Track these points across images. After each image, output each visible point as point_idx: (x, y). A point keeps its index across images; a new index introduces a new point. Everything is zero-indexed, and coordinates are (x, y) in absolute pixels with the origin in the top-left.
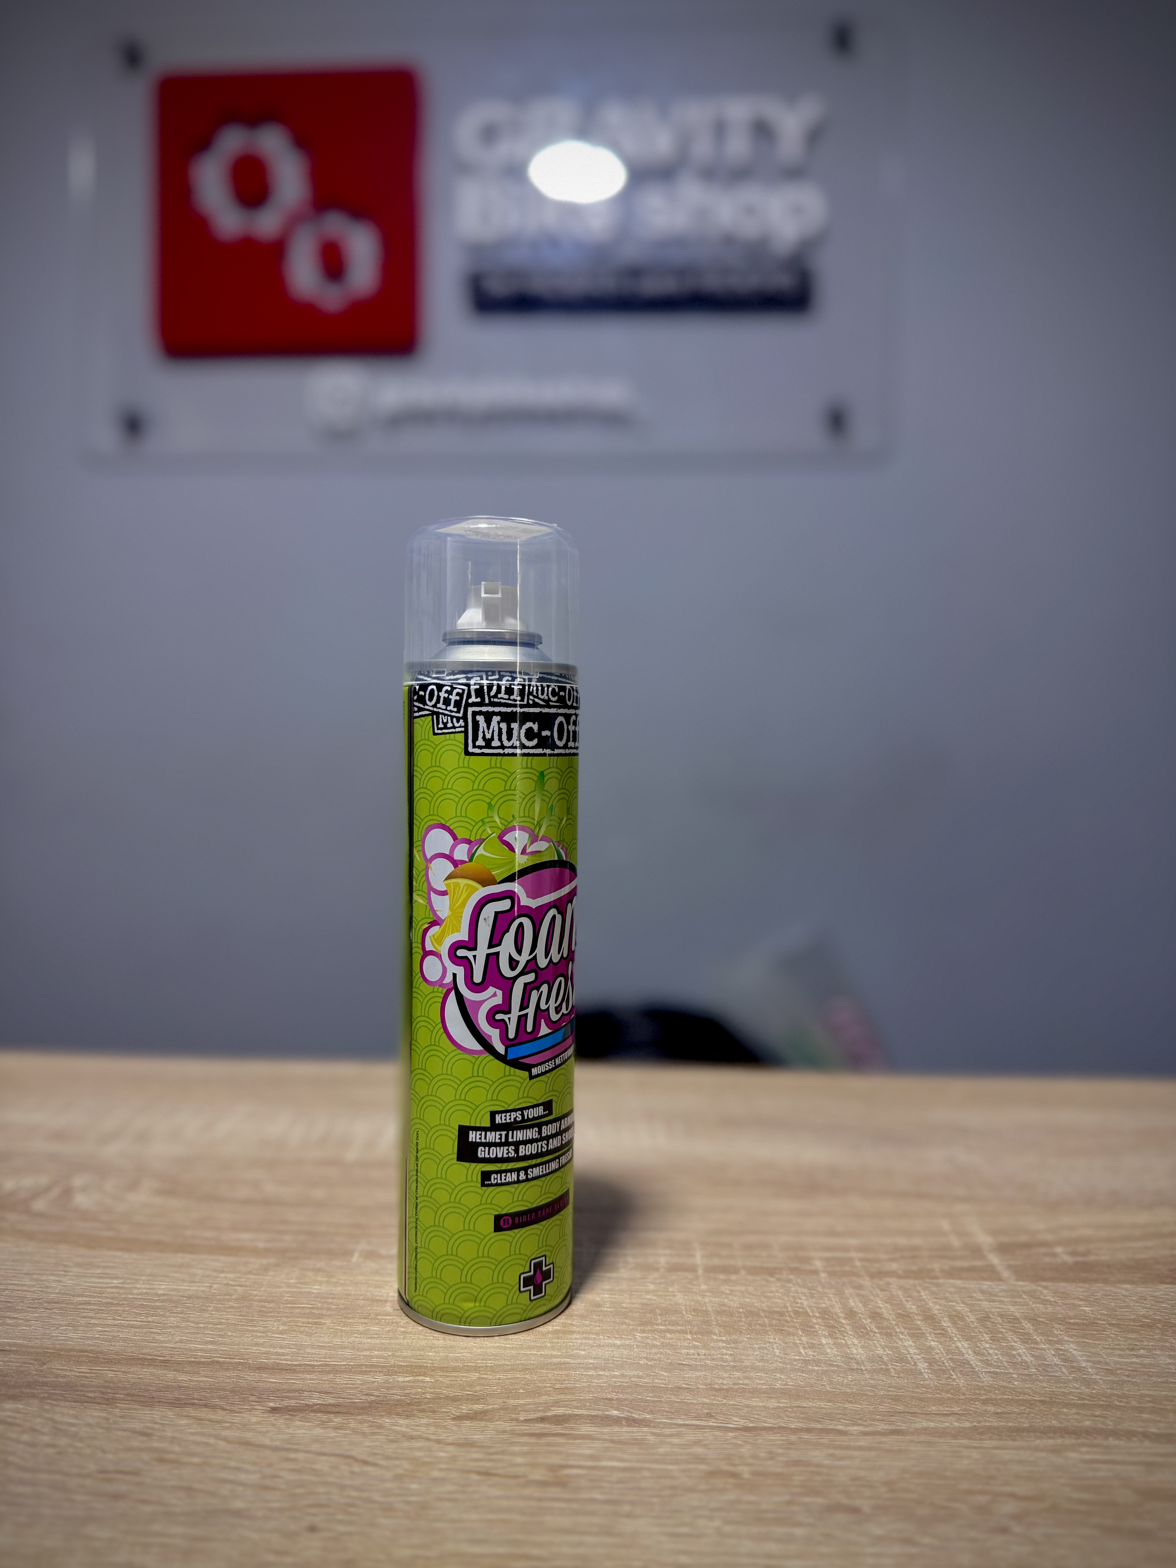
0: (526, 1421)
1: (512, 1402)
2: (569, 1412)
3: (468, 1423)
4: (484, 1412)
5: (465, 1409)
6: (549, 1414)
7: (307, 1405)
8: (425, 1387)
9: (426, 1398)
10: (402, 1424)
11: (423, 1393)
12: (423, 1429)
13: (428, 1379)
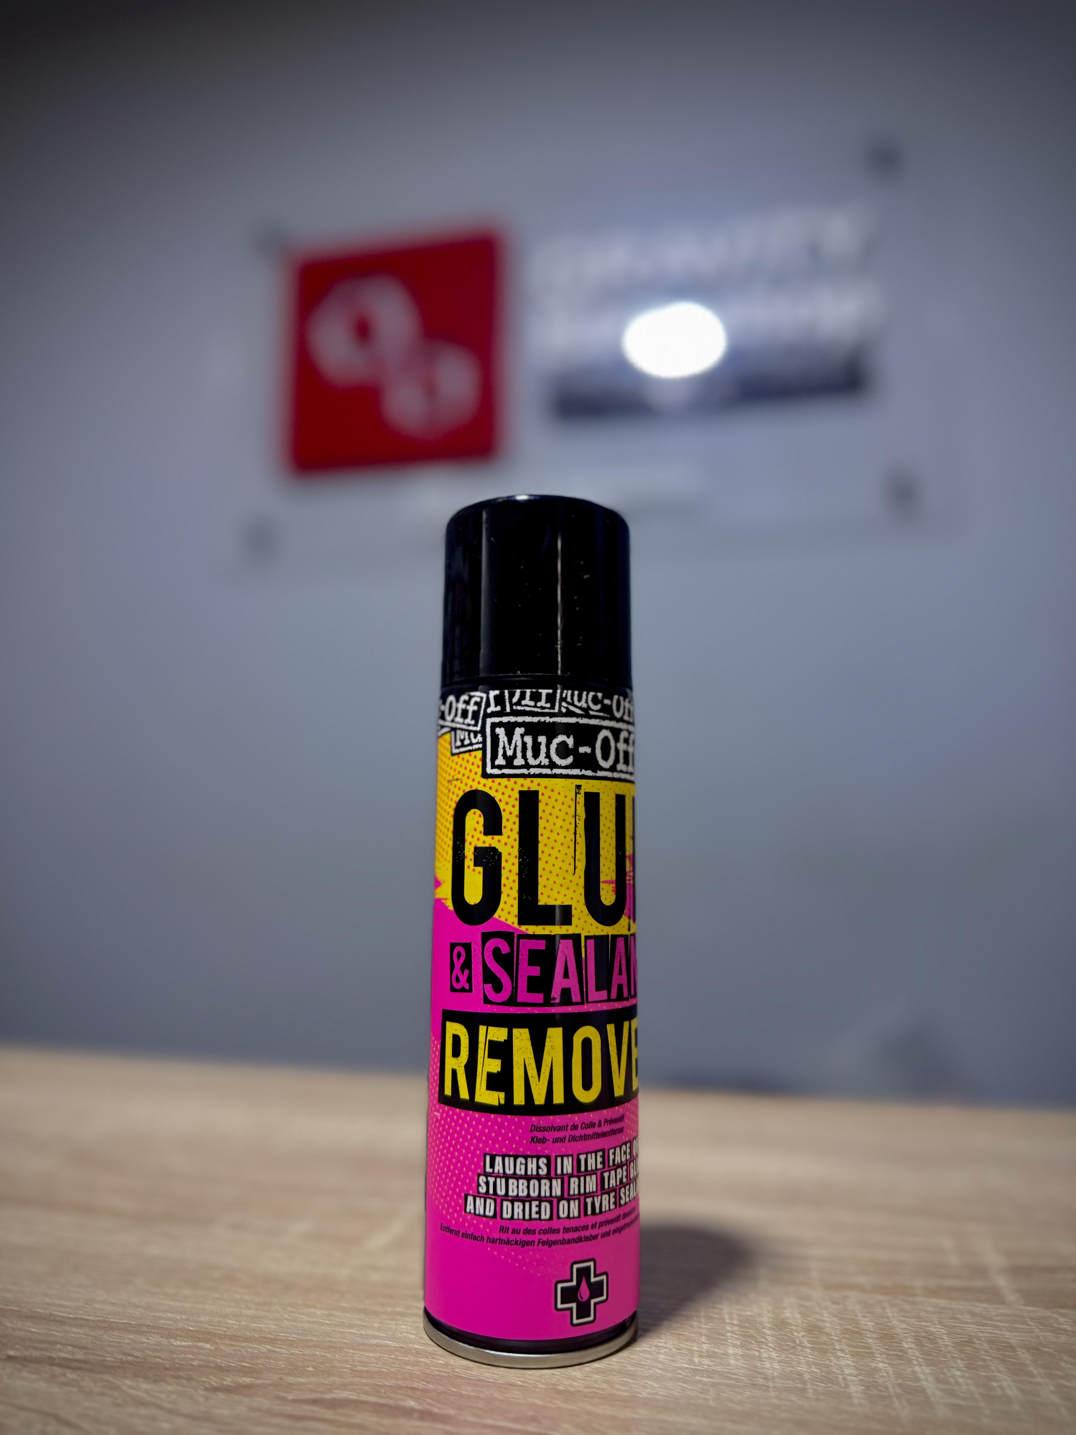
0: (295, 1401)
1: (291, 1379)
2: (354, 1396)
3: (221, 1396)
4: (249, 1387)
5: (228, 1380)
6: (328, 1396)
7: (50, 1358)
8: (198, 1354)
9: (192, 1365)
10: (143, 1388)
11: (192, 1359)
12: (163, 1396)
13: (208, 1346)
